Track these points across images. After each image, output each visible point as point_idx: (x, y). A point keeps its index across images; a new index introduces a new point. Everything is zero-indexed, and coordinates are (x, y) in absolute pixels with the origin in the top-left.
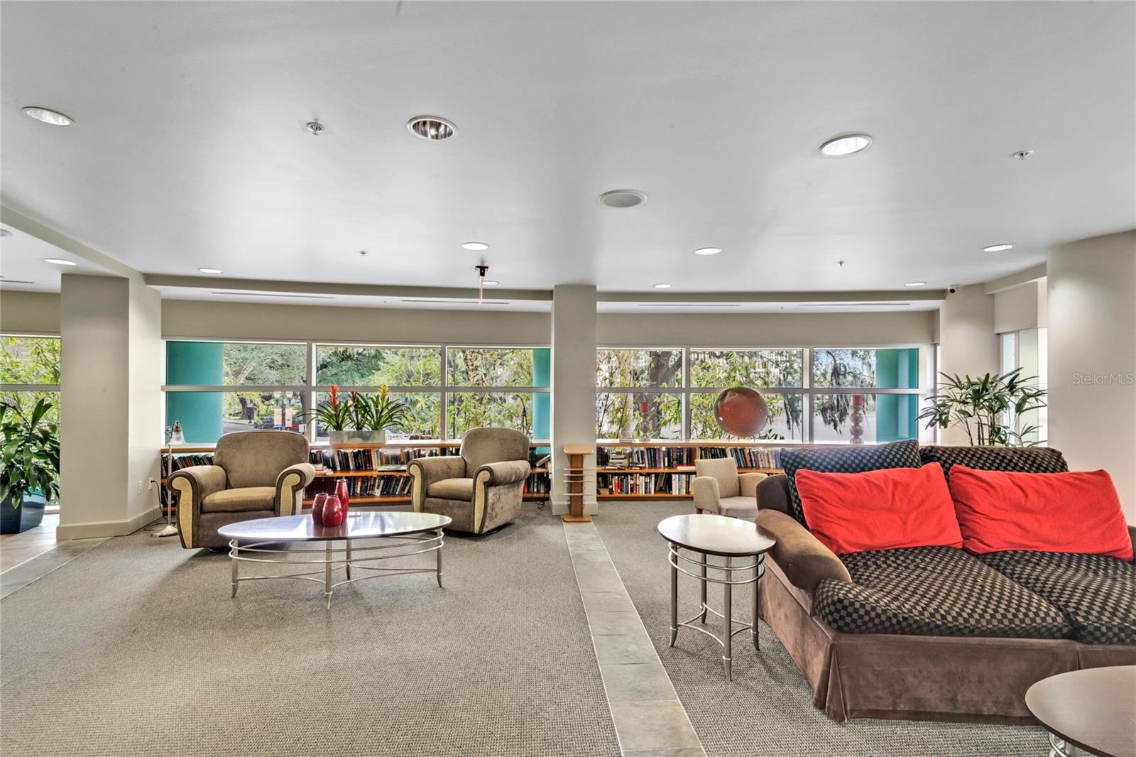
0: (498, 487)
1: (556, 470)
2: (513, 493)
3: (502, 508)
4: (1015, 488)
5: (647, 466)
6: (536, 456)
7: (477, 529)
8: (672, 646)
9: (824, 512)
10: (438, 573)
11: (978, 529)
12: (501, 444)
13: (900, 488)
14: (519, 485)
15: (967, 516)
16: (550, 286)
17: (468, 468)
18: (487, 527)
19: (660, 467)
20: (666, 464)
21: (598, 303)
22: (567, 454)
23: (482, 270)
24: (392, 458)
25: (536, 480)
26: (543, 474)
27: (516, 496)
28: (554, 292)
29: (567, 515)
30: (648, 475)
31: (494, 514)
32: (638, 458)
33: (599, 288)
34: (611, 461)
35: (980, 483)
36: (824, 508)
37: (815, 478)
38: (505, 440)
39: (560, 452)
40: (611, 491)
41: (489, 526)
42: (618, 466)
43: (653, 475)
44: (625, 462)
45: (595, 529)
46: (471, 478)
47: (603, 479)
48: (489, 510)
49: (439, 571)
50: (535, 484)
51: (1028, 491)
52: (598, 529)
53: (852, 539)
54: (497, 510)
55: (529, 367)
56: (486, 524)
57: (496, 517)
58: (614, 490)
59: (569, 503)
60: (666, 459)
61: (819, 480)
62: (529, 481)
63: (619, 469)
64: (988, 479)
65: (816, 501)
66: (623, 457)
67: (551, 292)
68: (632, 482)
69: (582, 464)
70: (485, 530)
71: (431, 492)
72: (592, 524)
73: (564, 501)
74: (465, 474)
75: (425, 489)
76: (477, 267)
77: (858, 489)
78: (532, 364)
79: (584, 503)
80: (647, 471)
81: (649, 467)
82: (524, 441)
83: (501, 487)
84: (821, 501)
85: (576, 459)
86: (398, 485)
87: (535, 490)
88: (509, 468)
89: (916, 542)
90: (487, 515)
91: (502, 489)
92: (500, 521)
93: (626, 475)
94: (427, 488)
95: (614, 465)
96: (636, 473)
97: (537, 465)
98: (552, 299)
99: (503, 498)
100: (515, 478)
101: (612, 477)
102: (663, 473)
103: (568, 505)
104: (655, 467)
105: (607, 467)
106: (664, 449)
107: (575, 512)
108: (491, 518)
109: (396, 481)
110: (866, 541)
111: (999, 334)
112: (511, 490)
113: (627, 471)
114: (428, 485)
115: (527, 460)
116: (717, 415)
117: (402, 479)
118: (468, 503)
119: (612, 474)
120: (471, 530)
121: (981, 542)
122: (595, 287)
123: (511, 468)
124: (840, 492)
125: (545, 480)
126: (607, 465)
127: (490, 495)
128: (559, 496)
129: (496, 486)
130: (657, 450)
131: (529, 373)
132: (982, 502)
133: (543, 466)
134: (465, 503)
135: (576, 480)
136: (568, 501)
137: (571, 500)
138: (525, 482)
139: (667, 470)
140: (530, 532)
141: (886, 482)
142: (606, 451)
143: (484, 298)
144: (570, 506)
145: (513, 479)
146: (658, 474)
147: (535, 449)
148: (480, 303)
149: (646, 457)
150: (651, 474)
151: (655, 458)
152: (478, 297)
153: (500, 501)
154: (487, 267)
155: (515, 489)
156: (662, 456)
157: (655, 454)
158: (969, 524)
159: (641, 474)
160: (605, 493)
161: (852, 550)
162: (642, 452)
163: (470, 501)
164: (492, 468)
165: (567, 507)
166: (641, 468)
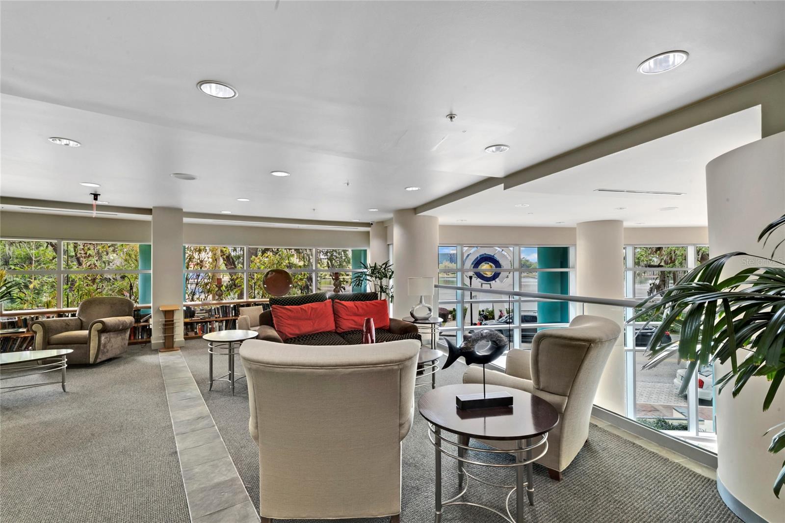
0: (108, 333)
1: (155, 323)
2: (120, 337)
3: (112, 346)
4: (356, 308)
5: (221, 316)
6: (140, 315)
7: (92, 360)
8: (210, 390)
9: (281, 322)
10: (63, 383)
11: (340, 324)
12: (111, 307)
13: (314, 310)
14: (125, 332)
15: (338, 319)
16: (150, 207)
17: (83, 325)
18: (100, 359)
19: (230, 316)
20: (233, 315)
21: (184, 218)
22: (162, 311)
23: (96, 196)
24: (9, 324)
25: (140, 331)
26: (146, 326)
27: (123, 339)
28: (153, 210)
29: (163, 348)
30: (222, 321)
31: (105, 350)
32: (215, 312)
33: (184, 210)
34: (196, 315)
35: (343, 306)
36: (281, 320)
37: (278, 308)
38: (115, 304)
39: (157, 311)
40: (196, 333)
41: (102, 358)
42: (201, 317)
43: (224, 321)
44: (207, 315)
45: (181, 353)
46: (87, 330)
47: (189, 326)
48: (102, 348)
49: (63, 382)
50: (140, 334)
51: (359, 308)
52: (183, 353)
53: (292, 332)
54: (108, 347)
55: (136, 256)
56: (100, 356)
57: (107, 352)
58: (198, 332)
59: (164, 341)
60: (233, 311)
61: (280, 309)
62: (134, 330)
63: (201, 319)
64: (345, 304)
65: (279, 318)
66: (204, 312)
67: (151, 210)
68: (210, 326)
69: (173, 316)
70: (99, 361)
71: (52, 341)
72: (180, 351)
73: (160, 340)
74: (82, 328)
75: (47, 340)
76: (91, 194)
77: (297, 312)
78: (138, 254)
79: (174, 340)
80: (221, 319)
81: (222, 317)
82: (130, 305)
83: (111, 333)
84: (281, 318)
85: (169, 314)
86: (16, 344)
87: (140, 337)
88: (117, 321)
89: (318, 330)
90: (100, 351)
91: (112, 335)
92: (110, 355)
93: (206, 322)
94: (48, 339)
95: (198, 317)
96: (213, 321)
97: (142, 321)
98: (151, 214)
99: (113, 340)
100: (122, 327)
101: (197, 324)
102: (231, 319)
103: (163, 342)
104: (226, 316)
105: (193, 319)
106: (232, 306)
107: (168, 345)
108: (104, 353)
109: (14, 341)
110: (297, 332)
111: (388, 245)
112: (119, 335)
113: (207, 320)
114: (49, 337)
115: (132, 316)
116: (264, 284)
117: (20, 339)
118: (85, 345)
119: (196, 322)
120: (88, 362)
121: (340, 328)
122: (182, 210)
123: (119, 321)
124: (289, 313)
125: (147, 331)
126: (193, 317)
127: (103, 338)
128: (157, 337)
129: (107, 332)
130: (228, 307)
131: (136, 260)
132: (343, 313)
133: (147, 321)
134: (82, 345)
135: (168, 326)
136: (163, 340)
137: (165, 340)
138: (131, 331)
139: (234, 318)
140: (134, 360)
141: (308, 308)
142: (193, 309)
143: (96, 210)
144: (164, 343)
145: (121, 327)
146: (229, 320)
147: (139, 310)
148: (94, 213)
149: (220, 311)
150: (223, 320)
151: (226, 311)
152: (92, 210)
153: (110, 342)
154: (100, 195)
155: (122, 334)
156: (231, 310)
157: (226, 309)
158: (338, 322)
159: (216, 321)
160: (192, 334)
161: (291, 336)
162: (218, 308)
163: (86, 344)
164: (105, 321)
165: (162, 344)
166: (216, 317)
